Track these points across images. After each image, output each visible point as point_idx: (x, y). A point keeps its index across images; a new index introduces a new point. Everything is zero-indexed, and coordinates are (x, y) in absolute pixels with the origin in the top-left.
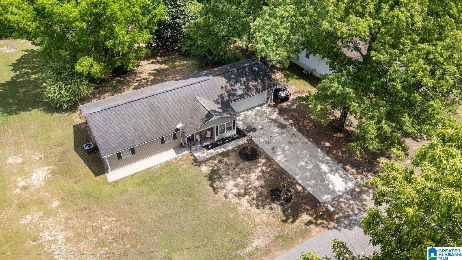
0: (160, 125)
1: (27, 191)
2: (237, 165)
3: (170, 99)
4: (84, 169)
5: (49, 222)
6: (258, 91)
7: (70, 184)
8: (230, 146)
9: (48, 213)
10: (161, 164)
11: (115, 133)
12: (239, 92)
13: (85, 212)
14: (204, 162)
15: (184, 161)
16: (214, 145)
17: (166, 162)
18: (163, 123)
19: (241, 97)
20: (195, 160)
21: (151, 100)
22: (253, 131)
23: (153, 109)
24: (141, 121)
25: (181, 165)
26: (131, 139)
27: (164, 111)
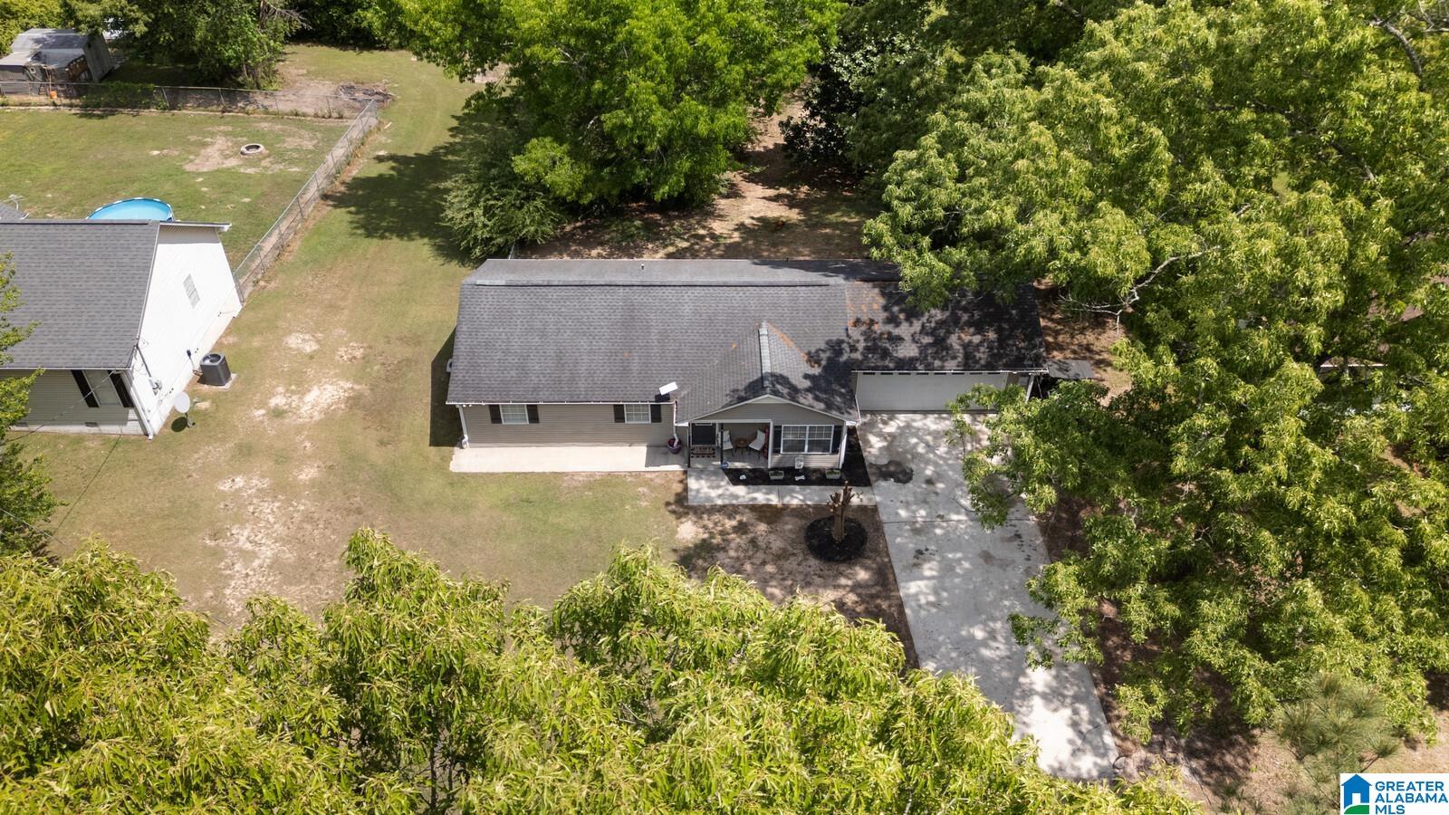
0: (625, 371)
1: (277, 422)
2: (781, 556)
3: (687, 309)
4: (420, 419)
5: (269, 509)
6: (969, 363)
7: (366, 441)
8: (797, 497)
9: (283, 489)
10: (592, 474)
11: (506, 352)
12: (908, 350)
13: (353, 518)
14: (699, 511)
15: (653, 489)
16: (757, 478)
17: (609, 474)
18: (635, 367)
19: (905, 365)
20: (681, 499)
21: (638, 296)
22: (898, 480)
23: (630, 320)
24: (583, 343)
25: (638, 497)
26: (536, 380)
27: (654, 337)
